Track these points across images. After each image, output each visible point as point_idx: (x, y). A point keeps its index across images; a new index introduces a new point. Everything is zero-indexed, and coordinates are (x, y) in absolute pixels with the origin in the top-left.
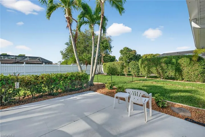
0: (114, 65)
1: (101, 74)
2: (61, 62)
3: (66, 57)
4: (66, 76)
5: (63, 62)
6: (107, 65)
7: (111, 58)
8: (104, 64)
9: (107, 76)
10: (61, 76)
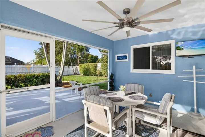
0: (88, 66)
1: (78, 75)
2: (35, 61)
3: (41, 57)
4: (38, 75)
5: (37, 61)
6: (82, 66)
7: (94, 58)
8: (80, 65)
9: (83, 77)
10: (34, 76)
